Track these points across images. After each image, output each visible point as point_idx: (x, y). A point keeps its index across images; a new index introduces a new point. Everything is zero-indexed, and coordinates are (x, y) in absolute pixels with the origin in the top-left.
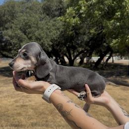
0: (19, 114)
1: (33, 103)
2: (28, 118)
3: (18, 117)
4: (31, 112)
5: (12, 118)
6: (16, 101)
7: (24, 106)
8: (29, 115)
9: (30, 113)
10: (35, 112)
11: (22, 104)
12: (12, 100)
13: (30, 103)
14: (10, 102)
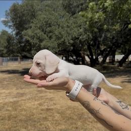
0: (45, 119)
1: (58, 107)
2: (56, 123)
3: (45, 123)
4: (57, 116)
5: (39, 123)
6: (40, 104)
7: (50, 109)
9: (56, 118)
10: (62, 117)
11: (46, 107)
12: (36, 103)
13: (55, 106)
14: (34, 105)
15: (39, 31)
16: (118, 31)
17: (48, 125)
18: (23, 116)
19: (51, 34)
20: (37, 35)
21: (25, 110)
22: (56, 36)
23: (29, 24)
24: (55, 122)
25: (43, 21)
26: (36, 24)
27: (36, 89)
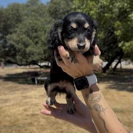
0: (31, 124)
3: (30, 128)
5: (23, 129)
6: (25, 110)
8: (42, 125)
9: (42, 123)
10: (47, 122)
11: (31, 112)
12: (21, 108)
14: (19, 111)
15: (24, 36)
16: (102, 39)
17: (33, 131)
18: (8, 121)
19: (37, 40)
20: (22, 40)
21: (9, 116)
22: (42, 42)
23: (14, 28)
24: (40, 127)
25: (29, 26)
26: (22, 28)
27: (21, 95)
